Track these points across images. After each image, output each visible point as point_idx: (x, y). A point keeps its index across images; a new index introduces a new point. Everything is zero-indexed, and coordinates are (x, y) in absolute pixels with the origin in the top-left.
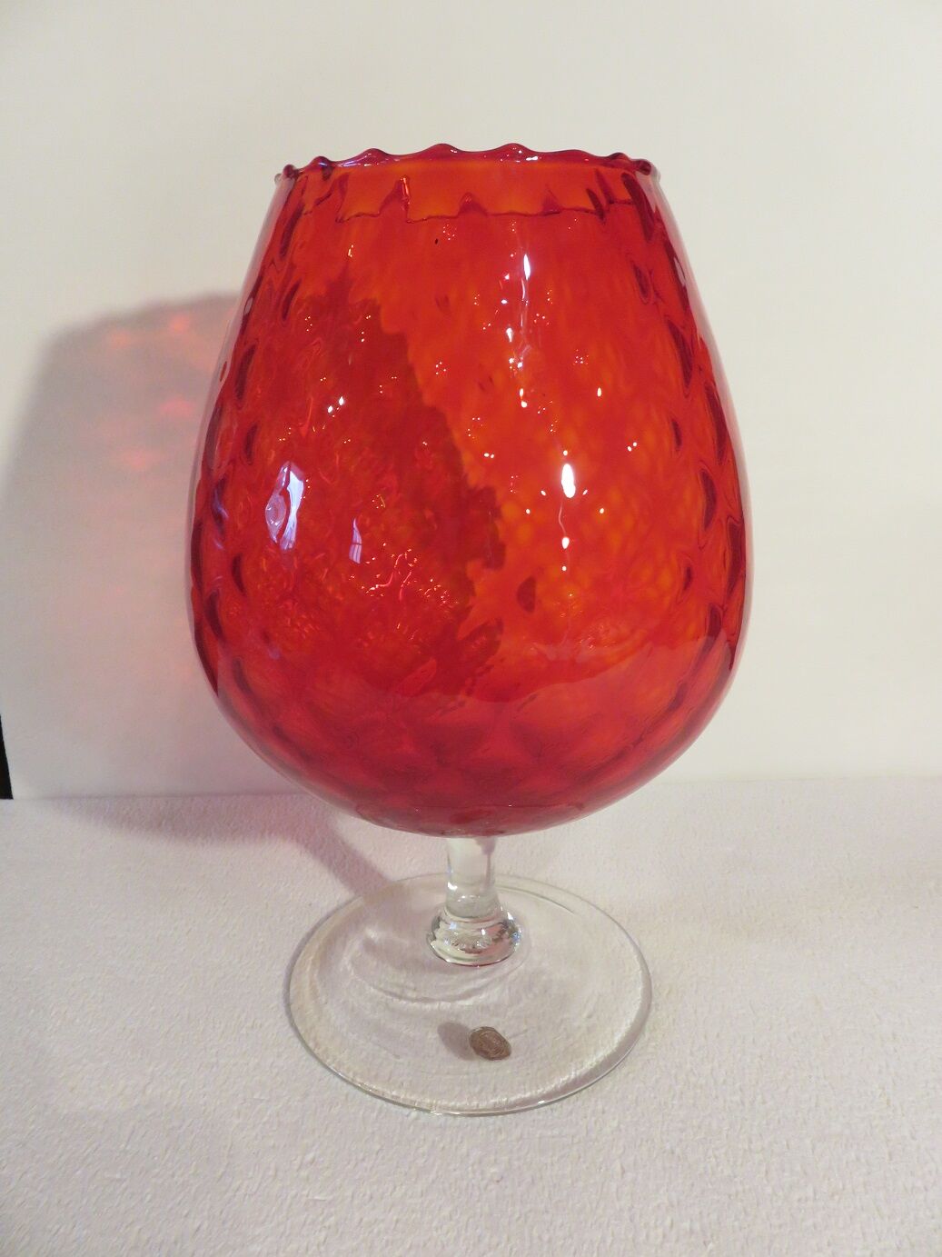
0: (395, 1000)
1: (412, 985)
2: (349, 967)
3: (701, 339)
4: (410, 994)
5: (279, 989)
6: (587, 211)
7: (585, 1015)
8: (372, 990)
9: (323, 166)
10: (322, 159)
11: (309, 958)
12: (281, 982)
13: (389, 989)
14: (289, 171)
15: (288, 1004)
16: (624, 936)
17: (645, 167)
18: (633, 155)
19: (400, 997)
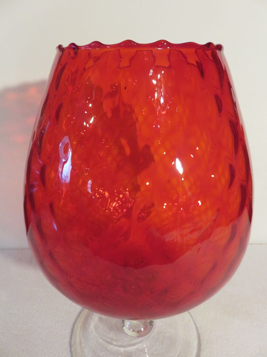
0: (109, 345)
1: (115, 338)
2: (93, 329)
3: (241, 125)
4: (114, 343)
5: (68, 340)
6: (193, 64)
7: (177, 355)
8: (101, 340)
9: (73, 47)
10: (73, 44)
11: (79, 325)
12: (69, 335)
13: (107, 340)
14: (60, 47)
15: (71, 347)
16: (190, 316)
17: (219, 47)
18: (215, 43)
19: (111, 344)
